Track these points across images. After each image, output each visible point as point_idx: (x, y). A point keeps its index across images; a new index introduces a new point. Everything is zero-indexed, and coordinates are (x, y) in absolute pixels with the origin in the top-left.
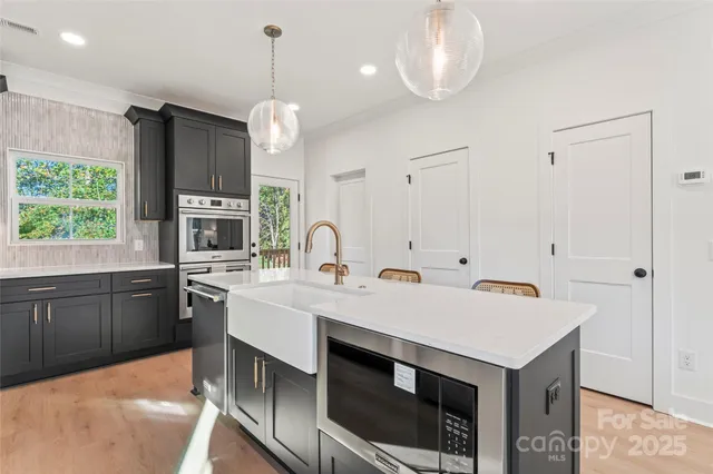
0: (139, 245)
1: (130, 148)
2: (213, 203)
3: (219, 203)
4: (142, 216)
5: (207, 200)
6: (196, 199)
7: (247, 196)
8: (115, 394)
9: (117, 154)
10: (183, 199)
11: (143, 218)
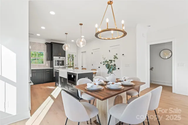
0: (47, 65)
1: (46, 49)
2: (59, 58)
3: (60, 58)
4: (47, 60)
5: (58, 57)
6: (56, 57)
7: (65, 56)
8: (44, 86)
9: (44, 50)
10: (54, 57)
11: (48, 60)
